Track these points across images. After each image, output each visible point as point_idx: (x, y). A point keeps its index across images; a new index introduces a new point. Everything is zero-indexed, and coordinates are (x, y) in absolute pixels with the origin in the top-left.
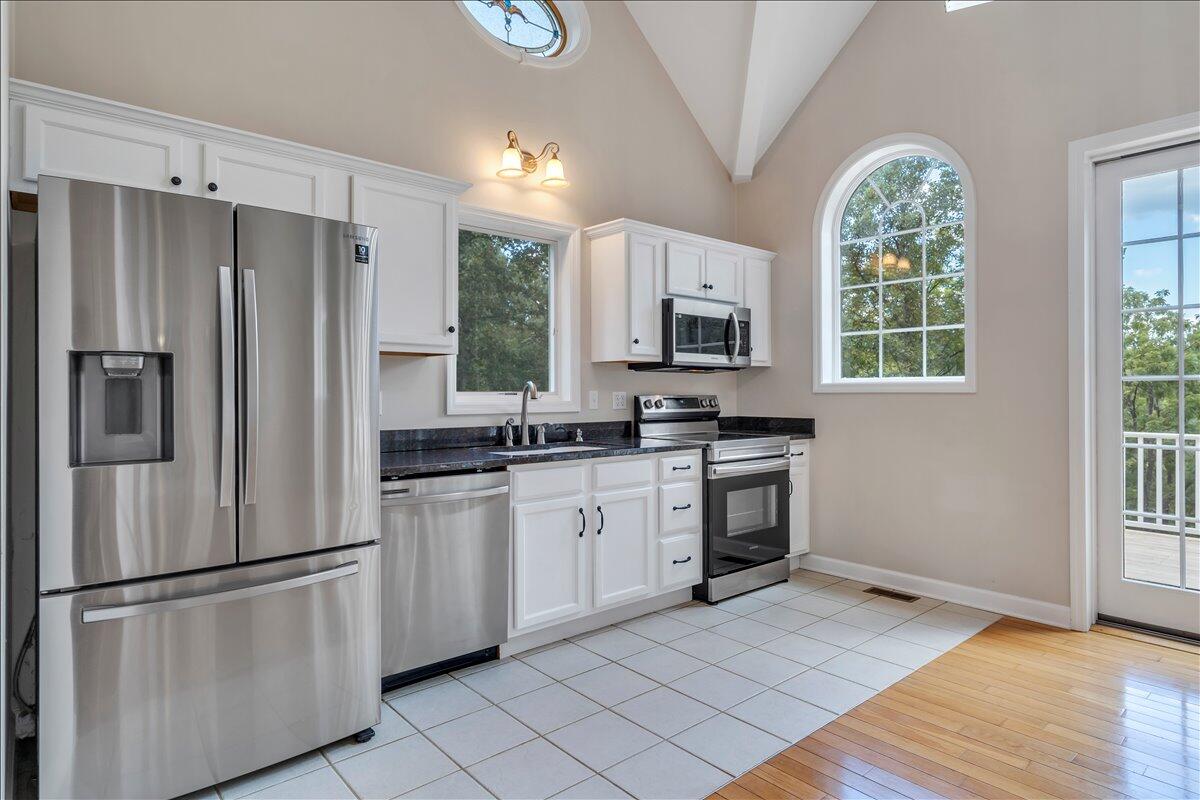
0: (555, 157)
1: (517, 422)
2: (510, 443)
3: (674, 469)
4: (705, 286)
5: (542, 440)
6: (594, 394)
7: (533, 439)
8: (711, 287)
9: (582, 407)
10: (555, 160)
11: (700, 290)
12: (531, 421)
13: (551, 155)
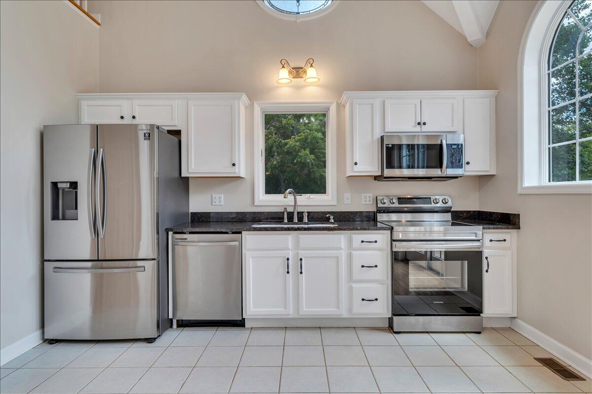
0: (311, 66)
1: (290, 209)
2: (286, 221)
3: (362, 242)
4: (419, 124)
5: (306, 219)
6: (347, 195)
7: (300, 219)
8: (424, 124)
9: (337, 203)
10: (312, 68)
11: (415, 126)
12: (300, 210)
13: (310, 65)
